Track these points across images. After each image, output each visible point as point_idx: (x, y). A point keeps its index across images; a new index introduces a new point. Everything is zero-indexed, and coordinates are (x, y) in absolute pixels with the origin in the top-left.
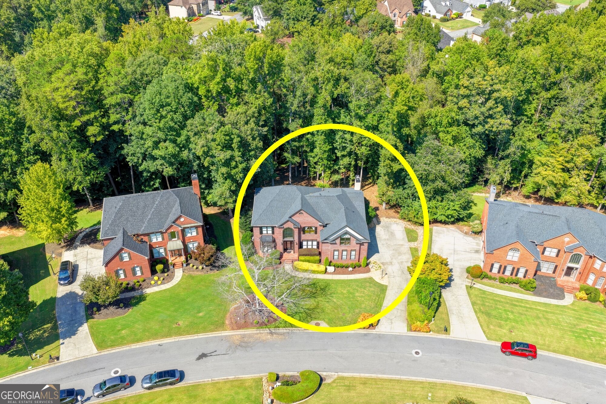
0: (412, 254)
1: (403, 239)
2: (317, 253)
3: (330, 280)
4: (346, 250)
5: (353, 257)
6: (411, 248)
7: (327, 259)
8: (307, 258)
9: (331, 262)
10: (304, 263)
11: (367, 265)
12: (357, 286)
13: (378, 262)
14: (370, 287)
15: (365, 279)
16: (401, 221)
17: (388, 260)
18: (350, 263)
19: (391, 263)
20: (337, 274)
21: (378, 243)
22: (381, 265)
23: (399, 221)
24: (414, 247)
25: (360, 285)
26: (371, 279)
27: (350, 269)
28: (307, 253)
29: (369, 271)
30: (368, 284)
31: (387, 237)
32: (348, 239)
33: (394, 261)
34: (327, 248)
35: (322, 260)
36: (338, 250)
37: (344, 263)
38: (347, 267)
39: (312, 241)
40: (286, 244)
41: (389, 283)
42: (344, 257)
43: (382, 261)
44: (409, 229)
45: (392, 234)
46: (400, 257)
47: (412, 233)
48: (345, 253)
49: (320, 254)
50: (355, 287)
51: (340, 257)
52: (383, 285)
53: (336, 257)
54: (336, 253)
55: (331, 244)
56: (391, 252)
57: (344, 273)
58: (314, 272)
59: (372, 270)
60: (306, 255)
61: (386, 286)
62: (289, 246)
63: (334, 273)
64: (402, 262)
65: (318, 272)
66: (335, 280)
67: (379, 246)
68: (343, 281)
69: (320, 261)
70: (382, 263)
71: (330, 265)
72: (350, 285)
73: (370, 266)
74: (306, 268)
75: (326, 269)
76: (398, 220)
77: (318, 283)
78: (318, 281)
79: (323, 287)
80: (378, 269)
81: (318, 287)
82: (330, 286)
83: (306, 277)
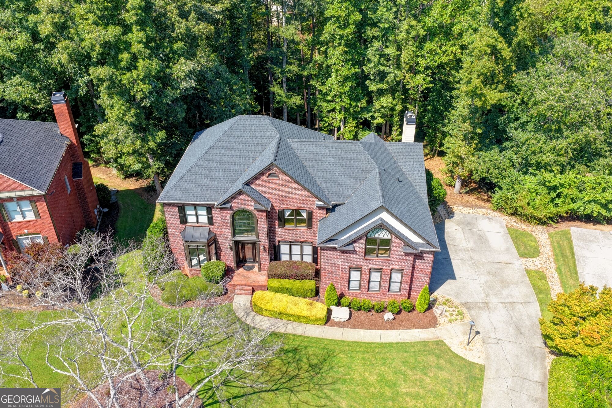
0: (533, 285)
1: (508, 250)
2: (311, 272)
3: (337, 342)
4: (380, 270)
5: (395, 287)
6: (527, 271)
7: (333, 288)
8: (287, 283)
9: (342, 295)
10: (279, 295)
11: (430, 306)
12: (405, 362)
13: (455, 301)
14: (439, 368)
15: (425, 343)
16: (497, 214)
17: (479, 297)
18: (388, 300)
19: (486, 305)
20: (354, 327)
21: (452, 256)
22: (463, 309)
23: (491, 213)
24: (534, 268)
25: (412, 360)
26: (439, 343)
27: (388, 316)
28: (288, 272)
29: (433, 323)
30: (432, 359)
31: (471, 245)
32: (386, 242)
33: (494, 300)
34: (333, 261)
35: (321, 290)
36: (360, 269)
37: (373, 301)
38: (381, 310)
39: (302, 243)
40: (243, 248)
41: (488, 358)
42: (375, 285)
43: (465, 299)
44: (516, 231)
45: (482, 239)
46: (505, 292)
47: (525, 239)
48: (376, 276)
49: (317, 274)
50: (397, 364)
51: (364, 285)
52: (472, 365)
53: (354, 285)
54: (355, 275)
55: (344, 252)
56: (484, 279)
57: (372, 326)
58: (298, 319)
59: (441, 320)
60: (285, 277)
61: (482, 368)
62: (249, 254)
63: (349, 323)
64: (512, 304)
65: (309, 320)
66: (348, 343)
67: (454, 263)
68: (369, 347)
69: (317, 292)
70: (465, 304)
71: (338, 304)
72: (385, 359)
73: (436, 311)
74: (280, 309)
75: (329, 312)
76: (489, 211)
77: (306, 347)
78: (306, 344)
79: (316, 361)
80: (456, 319)
81: (305, 360)
82: (336, 360)
83: (277, 331)
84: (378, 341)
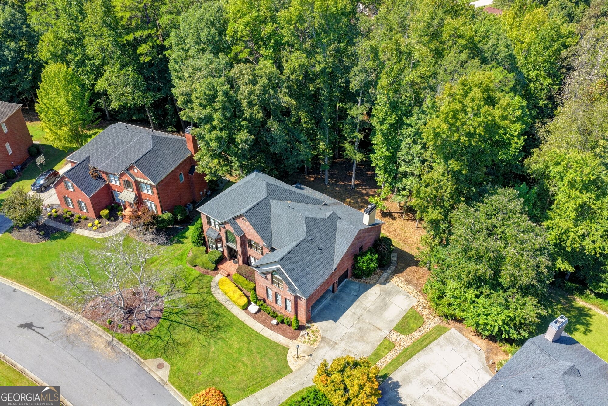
0: (377, 349)
1: (392, 322)
3: (239, 322)
4: (280, 295)
6: (385, 339)
8: (241, 279)
9: (262, 299)
10: (232, 284)
11: (302, 328)
12: (259, 348)
13: (320, 333)
14: (271, 359)
15: (278, 345)
17: (336, 338)
19: (334, 345)
20: (255, 318)
21: (351, 308)
22: (319, 340)
24: (392, 340)
25: (263, 349)
26: (285, 349)
27: (274, 322)
28: (246, 273)
30: (273, 354)
31: (372, 307)
33: (342, 344)
36: (271, 289)
38: (275, 317)
41: (299, 369)
42: (279, 302)
43: (325, 335)
44: (415, 313)
45: (384, 306)
46: (355, 344)
47: (413, 321)
50: (253, 347)
51: (274, 300)
52: (287, 366)
54: (270, 292)
56: (352, 330)
57: (262, 322)
58: (231, 300)
59: (299, 338)
60: (243, 275)
61: (290, 372)
63: (254, 315)
65: (236, 303)
66: (244, 325)
67: (347, 312)
68: (251, 332)
70: (323, 338)
71: (256, 303)
72: (252, 341)
74: (226, 291)
75: (248, 305)
76: (416, 292)
77: (224, 316)
78: (226, 315)
79: (222, 325)
80: (308, 342)
81: (218, 322)
82: (231, 329)
83: (220, 302)
84: (258, 331)
